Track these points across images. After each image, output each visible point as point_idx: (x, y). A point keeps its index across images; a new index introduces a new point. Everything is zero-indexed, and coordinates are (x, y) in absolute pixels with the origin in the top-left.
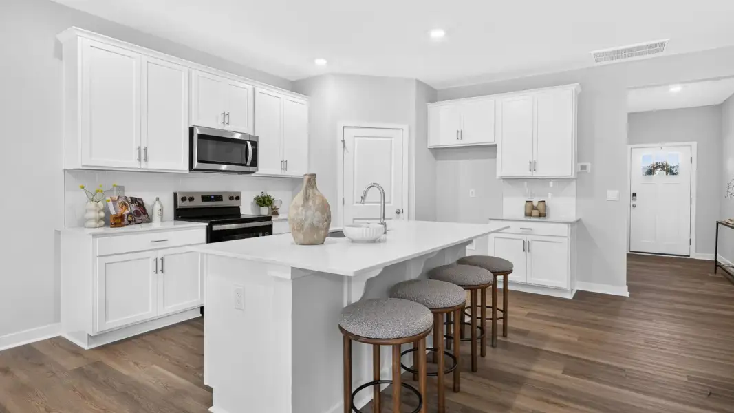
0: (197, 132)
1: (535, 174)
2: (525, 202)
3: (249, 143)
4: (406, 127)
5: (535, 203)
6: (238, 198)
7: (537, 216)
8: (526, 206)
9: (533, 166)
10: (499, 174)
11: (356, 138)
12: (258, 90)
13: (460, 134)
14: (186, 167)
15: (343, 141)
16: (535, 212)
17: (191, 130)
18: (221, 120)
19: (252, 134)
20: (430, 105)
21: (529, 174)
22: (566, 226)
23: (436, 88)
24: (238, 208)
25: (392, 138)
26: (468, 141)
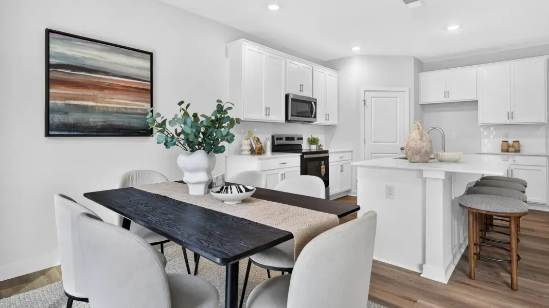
0: (291, 97)
1: (513, 121)
2: (501, 142)
3: (313, 103)
4: (407, 90)
5: (511, 142)
6: (302, 139)
7: (513, 152)
8: (502, 144)
9: (510, 115)
10: (481, 122)
11: (373, 99)
12: (315, 69)
13: (447, 94)
14: (284, 119)
15: (364, 101)
16: (511, 149)
17: (287, 96)
18: (299, 89)
19: (311, 97)
20: (420, 74)
21: (508, 122)
22: (545, 158)
23: (424, 62)
24: (300, 145)
25: (397, 97)
26: (453, 98)
